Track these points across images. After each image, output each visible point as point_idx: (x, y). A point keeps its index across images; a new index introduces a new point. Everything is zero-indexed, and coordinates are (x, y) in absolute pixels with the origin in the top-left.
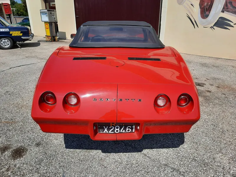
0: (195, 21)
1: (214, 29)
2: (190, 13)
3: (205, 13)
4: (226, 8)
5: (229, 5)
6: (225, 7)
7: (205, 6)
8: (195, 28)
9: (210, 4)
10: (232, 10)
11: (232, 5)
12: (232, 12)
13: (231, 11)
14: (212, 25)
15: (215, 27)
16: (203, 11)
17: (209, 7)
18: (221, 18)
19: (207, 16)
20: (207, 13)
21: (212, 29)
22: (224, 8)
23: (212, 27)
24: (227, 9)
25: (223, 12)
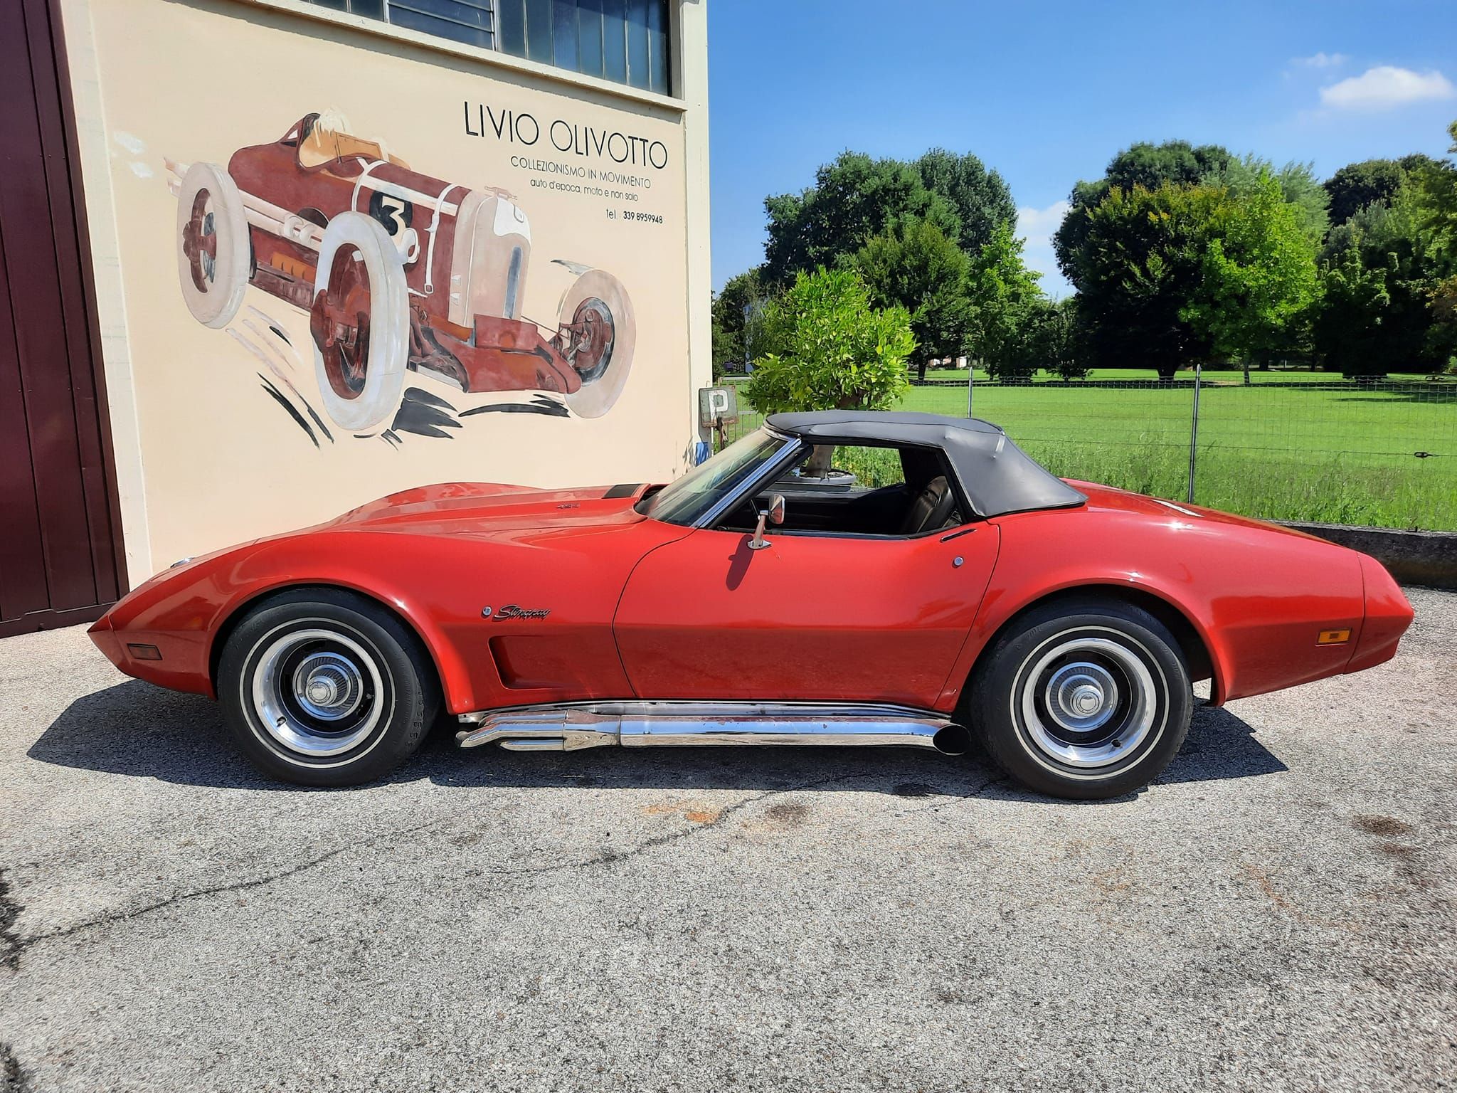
0: (310, 411)
1: (401, 442)
2: (275, 369)
3: (347, 372)
4: (418, 351)
5: (425, 341)
6: (416, 348)
7: (341, 341)
8: (317, 444)
9: (355, 330)
10: (439, 360)
11: (435, 342)
12: (441, 370)
13: (438, 365)
14: (388, 423)
15: (399, 433)
16: (335, 363)
17: (357, 346)
18: (411, 392)
19: (359, 385)
20: (355, 371)
21: (393, 440)
22: (411, 353)
23: (387, 434)
24: (424, 355)
25: (412, 366)
